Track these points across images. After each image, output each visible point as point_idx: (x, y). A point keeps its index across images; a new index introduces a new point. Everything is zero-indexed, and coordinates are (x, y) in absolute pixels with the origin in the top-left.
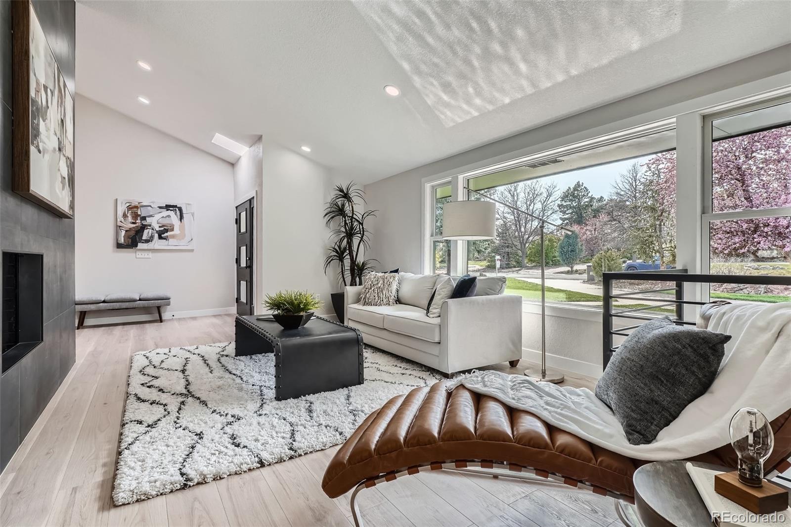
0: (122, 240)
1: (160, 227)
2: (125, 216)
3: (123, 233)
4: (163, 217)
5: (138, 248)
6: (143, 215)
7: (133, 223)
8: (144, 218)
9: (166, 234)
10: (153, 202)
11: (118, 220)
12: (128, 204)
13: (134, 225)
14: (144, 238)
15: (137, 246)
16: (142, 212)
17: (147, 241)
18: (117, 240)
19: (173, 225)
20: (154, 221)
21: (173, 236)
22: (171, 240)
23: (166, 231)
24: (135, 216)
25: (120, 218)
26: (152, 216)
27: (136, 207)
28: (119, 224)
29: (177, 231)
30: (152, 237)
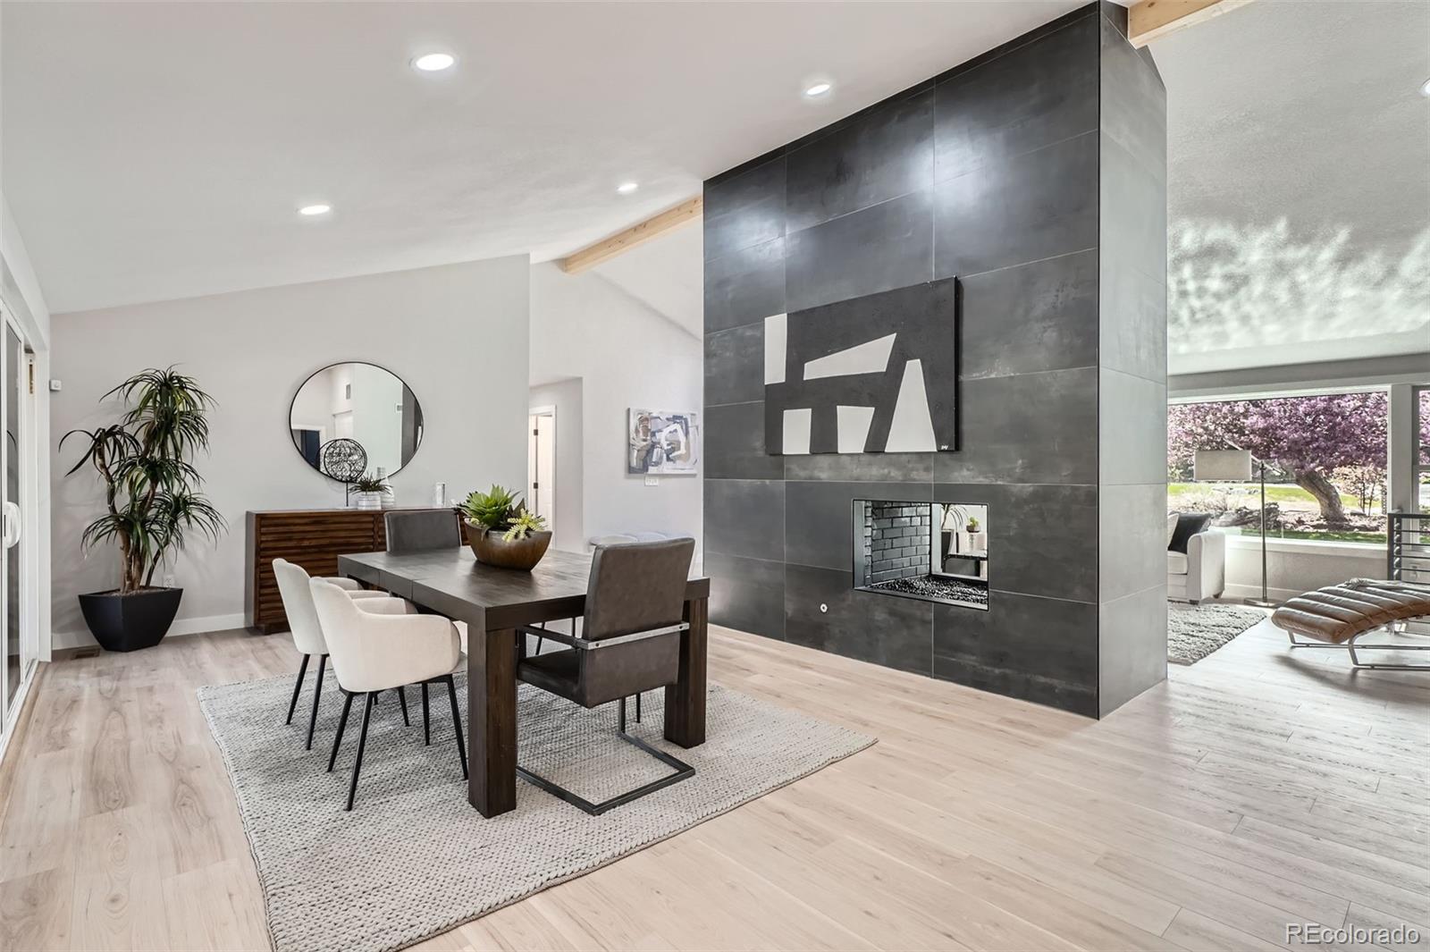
0: (634, 463)
1: (668, 445)
2: (637, 431)
3: (635, 453)
4: (670, 432)
5: (649, 472)
6: (652, 430)
7: (645, 440)
8: (653, 434)
9: (673, 455)
10: (661, 413)
11: (631, 437)
12: (640, 416)
13: (645, 443)
14: (654, 460)
15: (647, 470)
16: (652, 426)
17: (657, 464)
18: (629, 463)
19: (679, 442)
20: (662, 437)
21: (679, 457)
22: (678, 462)
23: (673, 450)
24: (646, 430)
25: (633, 434)
26: (660, 431)
27: (647, 419)
28: (632, 442)
29: (683, 451)
30: (661, 458)
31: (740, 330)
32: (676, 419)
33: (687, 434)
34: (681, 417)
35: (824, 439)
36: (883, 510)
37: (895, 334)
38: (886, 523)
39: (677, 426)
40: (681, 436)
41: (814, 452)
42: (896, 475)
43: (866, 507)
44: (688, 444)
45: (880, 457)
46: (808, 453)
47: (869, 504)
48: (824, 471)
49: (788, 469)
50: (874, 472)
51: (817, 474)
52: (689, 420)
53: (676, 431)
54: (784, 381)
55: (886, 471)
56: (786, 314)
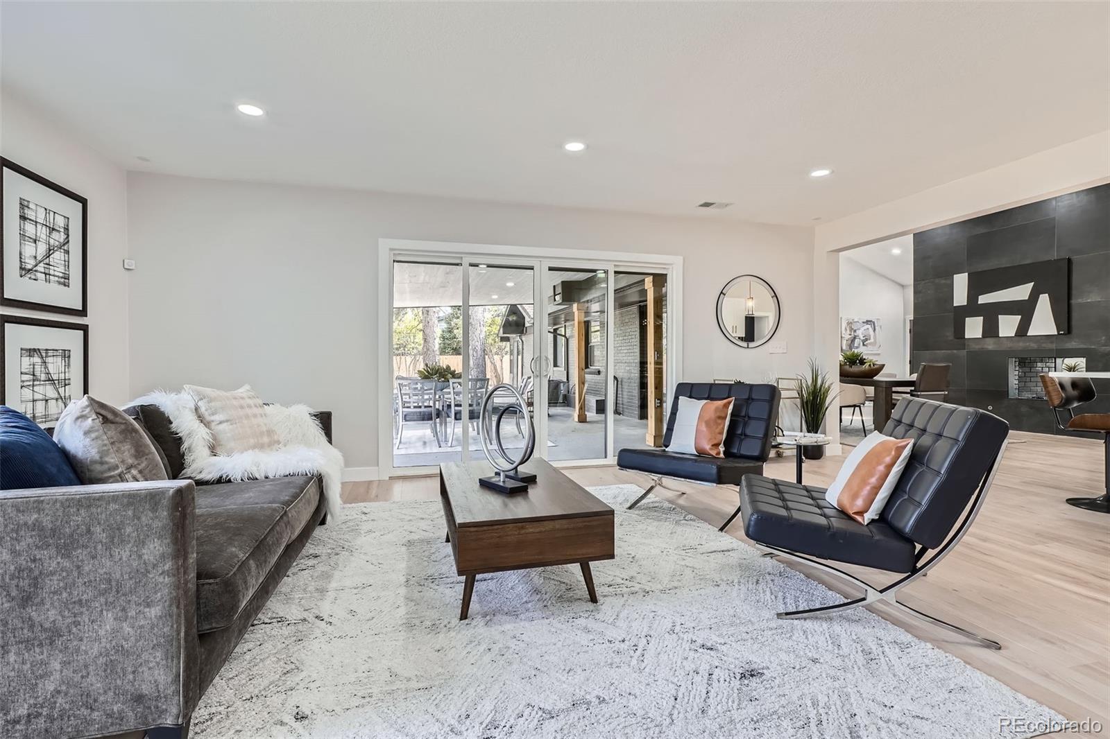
1: (864, 337)
4: (865, 329)
9: (866, 343)
17: (857, 348)
18: (842, 347)
19: (870, 336)
20: (860, 333)
21: (870, 344)
22: (869, 346)
23: (867, 340)
24: (851, 329)
25: (843, 332)
26: (859, 329)
27: (851, 323)
28: (843, 336)
29: (872, 340)
30: (859, 344)
31: (937, 281)
32: (868, 322)
33: (874, 330)
34: (871, 321)
35: (991, 329)
36: (1026, 362)
37: (1033, 283)
38: (1028, 370)
39: (869, 326)
40: (871, 331)
41: (984, 335)
42: (1034, 346)
43: (1015, 361)
44: (875, 336)
45: (1023, 338)
46: (981, 337)
47: (1017, 360)
48: (990, 344)
49: (968, 345)
50: (1021, 344)
51: (986, 346)
52: (876, 323)
53: (868, 329)
54: (966, 304)
55: (1028, 344)
56: (967, 274)
